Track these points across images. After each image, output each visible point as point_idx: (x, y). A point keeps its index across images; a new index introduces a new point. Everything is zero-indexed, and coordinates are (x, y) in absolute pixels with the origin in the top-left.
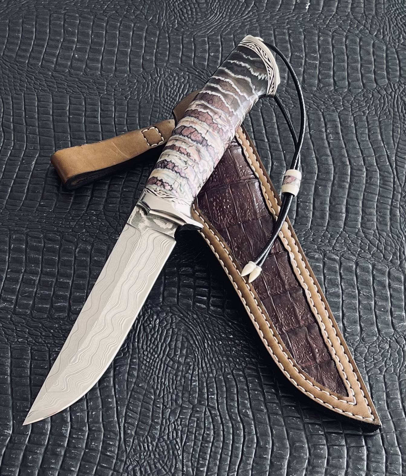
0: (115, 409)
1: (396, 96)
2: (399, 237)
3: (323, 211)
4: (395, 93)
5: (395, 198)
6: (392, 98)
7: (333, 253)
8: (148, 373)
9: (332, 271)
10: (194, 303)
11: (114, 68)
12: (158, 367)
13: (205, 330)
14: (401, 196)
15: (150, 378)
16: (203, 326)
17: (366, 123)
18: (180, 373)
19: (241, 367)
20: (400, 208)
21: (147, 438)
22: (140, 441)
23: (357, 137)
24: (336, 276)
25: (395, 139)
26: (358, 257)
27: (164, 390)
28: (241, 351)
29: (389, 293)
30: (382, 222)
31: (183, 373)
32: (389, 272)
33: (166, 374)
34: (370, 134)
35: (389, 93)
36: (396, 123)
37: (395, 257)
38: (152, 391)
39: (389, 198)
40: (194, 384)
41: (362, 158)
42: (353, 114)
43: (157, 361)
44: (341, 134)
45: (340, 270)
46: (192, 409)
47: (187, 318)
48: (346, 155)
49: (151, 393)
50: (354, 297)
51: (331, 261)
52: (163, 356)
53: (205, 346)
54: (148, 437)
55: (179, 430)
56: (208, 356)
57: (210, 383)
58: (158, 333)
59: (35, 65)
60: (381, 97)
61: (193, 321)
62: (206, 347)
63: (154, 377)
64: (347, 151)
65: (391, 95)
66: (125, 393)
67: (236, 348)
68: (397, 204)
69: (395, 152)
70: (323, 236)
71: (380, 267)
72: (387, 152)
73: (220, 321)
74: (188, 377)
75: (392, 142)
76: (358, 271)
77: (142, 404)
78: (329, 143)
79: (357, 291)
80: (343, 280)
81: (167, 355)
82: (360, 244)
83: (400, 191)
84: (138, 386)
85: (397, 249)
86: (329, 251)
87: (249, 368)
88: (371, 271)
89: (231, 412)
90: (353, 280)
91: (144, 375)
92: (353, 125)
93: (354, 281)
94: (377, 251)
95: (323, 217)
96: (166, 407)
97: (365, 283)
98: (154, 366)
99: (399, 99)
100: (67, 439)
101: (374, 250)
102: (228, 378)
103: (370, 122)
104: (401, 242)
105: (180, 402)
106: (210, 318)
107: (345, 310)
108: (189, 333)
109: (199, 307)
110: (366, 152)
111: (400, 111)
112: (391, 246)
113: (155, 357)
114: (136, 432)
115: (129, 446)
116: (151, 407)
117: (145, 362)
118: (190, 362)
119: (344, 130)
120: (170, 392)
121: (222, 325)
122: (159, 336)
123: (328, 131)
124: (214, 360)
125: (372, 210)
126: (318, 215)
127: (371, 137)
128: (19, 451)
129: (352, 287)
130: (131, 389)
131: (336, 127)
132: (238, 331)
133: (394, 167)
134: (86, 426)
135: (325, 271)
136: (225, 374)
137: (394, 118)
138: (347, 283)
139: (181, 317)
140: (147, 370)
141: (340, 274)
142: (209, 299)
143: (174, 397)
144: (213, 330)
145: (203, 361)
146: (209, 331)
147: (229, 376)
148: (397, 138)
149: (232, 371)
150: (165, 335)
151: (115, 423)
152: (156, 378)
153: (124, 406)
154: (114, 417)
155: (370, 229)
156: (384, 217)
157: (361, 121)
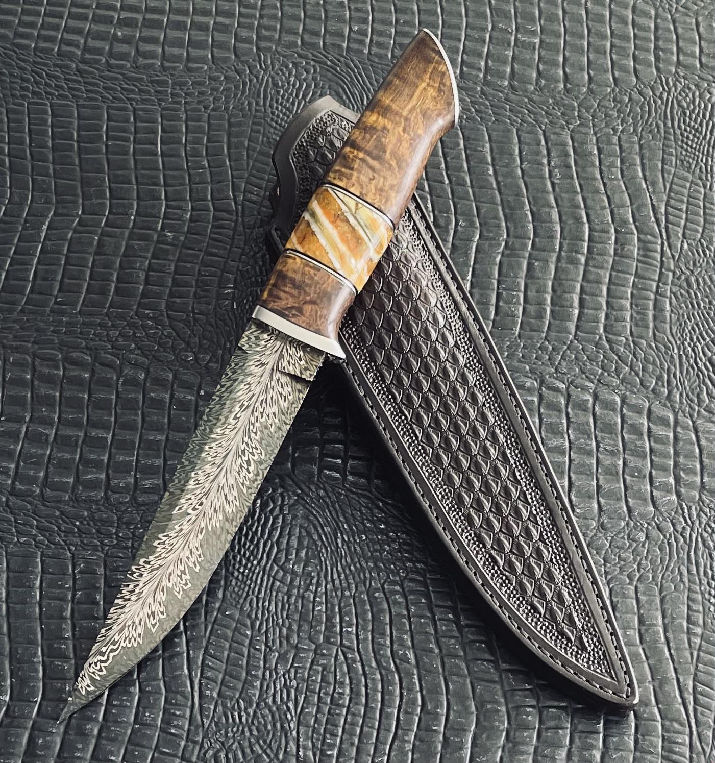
0: (185, 655)
1: (670, 99)
2: (666, 347)
3: (541, 303)
4: (669, 94)
5: (663, 280)
6: (662, 103)
7: (556, 379)
8: (240, 593)
9: (554, 410)
10: (320, 471)
11: (185, 54)
12: (259, 582)
13: (338, 516)
14: (674, 276)
15: (245, 599)
16: (335, 509)
17: (617, 148)
18: (296, 591)
19: (397, 578)
20: (671, 298)
21: (238, 702)
22: (227, 708)
23: (601, 173)
24: (560, 417)
25: (666, 175)
26: (597, 385)
27: (267, 621)
28: (399, 551)
29: (647, 445)
30: (639, 322)
31: (301, 591)
32: (649, 410)
33: (271, 592)
34: (624, 168)
35: (658, 94)
36: (667, 146)
37: (660, 384)
38: (248, 623)
39: (653, 280)
40: (319, 608)
41: (608, 211)
42: (595, 134)
43: (257, 571)
44: (574, 168)
45: (567, 408)
46: (315, 652)
47: (308, 495)
48: (582, 206)
49: (245, 625)
50: (589, 453)
51: (551, 392)
52: (267, 563)
53: (337, 544)
54: (241, 701)
55: (292, 687)
56: (343, 561)
57: (345, 606)
58: (259, 523)
59: (48, 51)
60: (643, 103)
61: (319, 501)
62: (340, 545)
63: (252, 599)
64: (584, 199)
65: (661, 98)
66: (203, 627)
67: (389, 546)
68: (666, 291)
69: (665, 198)
70: (540, 348)
71: (634, 401)
72: (651, 200)
73: (363, 501)
74: (309, 596)
75: (661, 180)
76: (597, 409)
77: (230, 646)
78: (553, 184)
79: (594, 444)
80: (571, 425)
81: (274, 561)
82: (603, 361)
83: (672, 268)
84: (224, 614)
85: (664, 369)
86: (549, 373)
87: (412, 580)
88: (619, 409)
89: (379, 654)
90: (588, 423)
91: (234, 596)
92: (595, 152)
93: (589, 426)
94: (630, 373)
95: (540, 316)
96: (271, 649)
97: (609, 428)
98: (251, 579)
99: (675, 105)
100: (103, 709)
101: (624, 371)
102: (376, 598)
103: (625, 146)
104: (672, 356)
105: (294, 639)
106: (346, 496)
107: (573, 476)
108: (311, 521)
109: (329, 477)
110: (616, 199)
111: (676, 126)
112: (654, 363)
113: (252, 564)
114: (219, 694)
115: (207, 717)
116: (245, 650)
117: (236, 573)
118: (312, 571)
119: (580, 162)
120: (277, 624)
121: (367, 507)
122: (260, 528)
123: (553, 164)
124: (352, 568)
125: (623, 301)
126: (533, 313)
127: (626, 173)
128: (22, 730)
129: (586, 436)
130: (213, 620)
131: (567, 155)
132: (394, 517)
133: (663, 225)
134: (134, 685)
135: (542, 410)
136: (371, 591)
137: (665, 138)
138: (579, 430)
139: (298, 495)
140: (240, 587)
141: (567, 414)
142: (345, 462)
143: (285, 631)
144: (352, 515)
145: (335, 569)
146: (345, 518)
147: (377, 594)
148: (669, 173)
149: (383, 586)
150: (269, 525)
151: (183, 679)
152: (255, 599)
153: (200, 649)
154: (183, 668)
155: (620, 336)
156: (643, 314)
157: (610, 143)
